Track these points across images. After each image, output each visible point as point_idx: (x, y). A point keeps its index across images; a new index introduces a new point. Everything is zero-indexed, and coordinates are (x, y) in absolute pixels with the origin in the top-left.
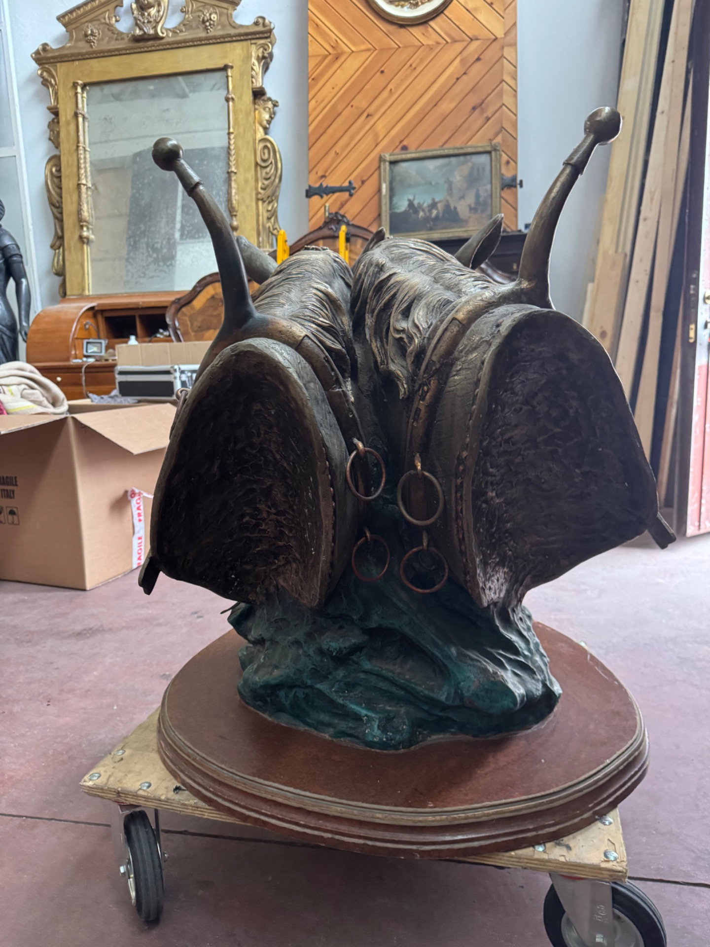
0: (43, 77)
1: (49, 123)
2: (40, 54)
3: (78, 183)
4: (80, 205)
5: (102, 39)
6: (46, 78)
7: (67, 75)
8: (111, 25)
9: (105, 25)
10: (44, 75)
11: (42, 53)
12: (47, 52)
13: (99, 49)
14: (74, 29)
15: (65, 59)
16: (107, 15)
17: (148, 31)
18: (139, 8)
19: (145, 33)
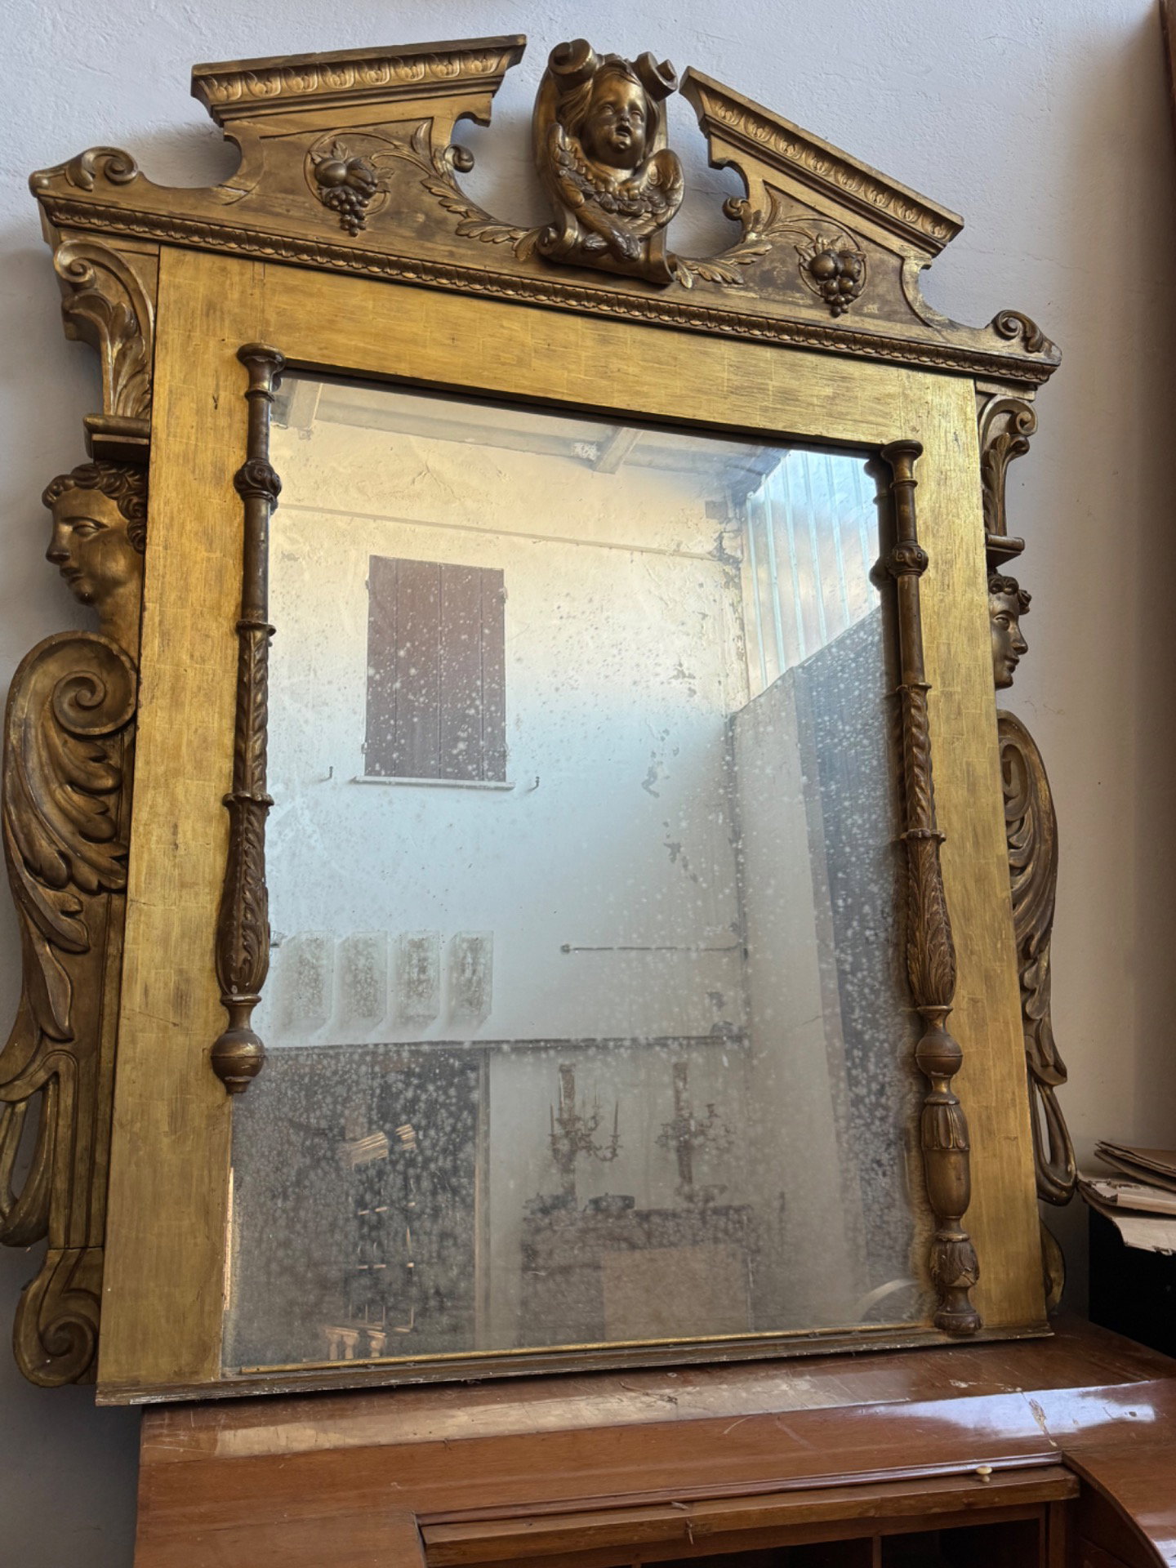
0: (75, 287)
2: (81, 184)
3: (236, 797)
4: (243, 906)
5: (396, 214)
6: (91, 292)
7: (211, 308)
8: (441, 176)
9: (413, 167)
10: (87, 277)
11: (92, 186)
12: (118, 189)
13: (382, 250)
14: (266, 140)
15: (210, 240)
16: (422, 134)
17: (625, 246)
18: (581, 154)
19: (613, 247)
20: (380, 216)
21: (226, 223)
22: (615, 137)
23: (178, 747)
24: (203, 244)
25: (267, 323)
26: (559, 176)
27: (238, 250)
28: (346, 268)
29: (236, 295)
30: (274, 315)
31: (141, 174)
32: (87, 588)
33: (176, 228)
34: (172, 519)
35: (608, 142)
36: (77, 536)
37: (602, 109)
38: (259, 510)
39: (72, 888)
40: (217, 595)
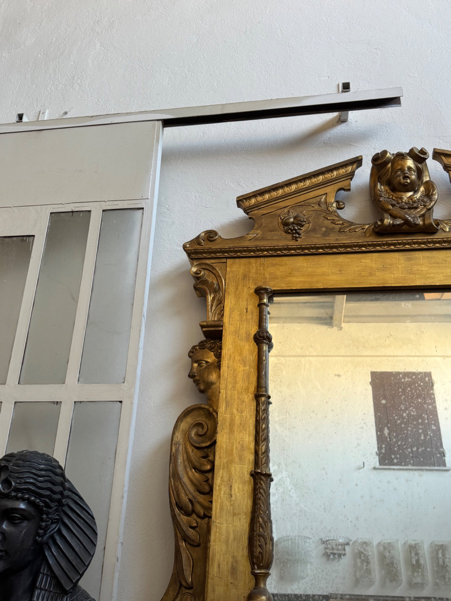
0: (198, 278)
1: (194, 347)
2: (199, 244)
3: (255, 472)
4: (258, 525)
5: (314, 230)
6: (203, 279)
7: (245, 277)
8: (331, 213)
9: (320, 212)
10: (201, 274)
11: (203, 244)
12: (212, 243)
13: (308, 244)
14: (264, 216)
15: (244, 253)
16: (323, 200)
17: (412, 220)
18: (389, 191)
19: (407, 222)
20: (307, 232)
21: (249, 246)
22: (402, 181)
23: (232, 450)
24: (242, 255)
25: (266, 278)
26: (380, 201)
27: (254, 255)
28: (295, 253)
29: (254, 270)
30: (268, 275)
31: (220, 236)
32: (202, 387)
33: (231, 252)
34: (230, 356)
35: (400, 183)
36: (199, 367)
37: (396, 172)
38: (263, 348)
39: (194, 516)
40: (247, 384)
